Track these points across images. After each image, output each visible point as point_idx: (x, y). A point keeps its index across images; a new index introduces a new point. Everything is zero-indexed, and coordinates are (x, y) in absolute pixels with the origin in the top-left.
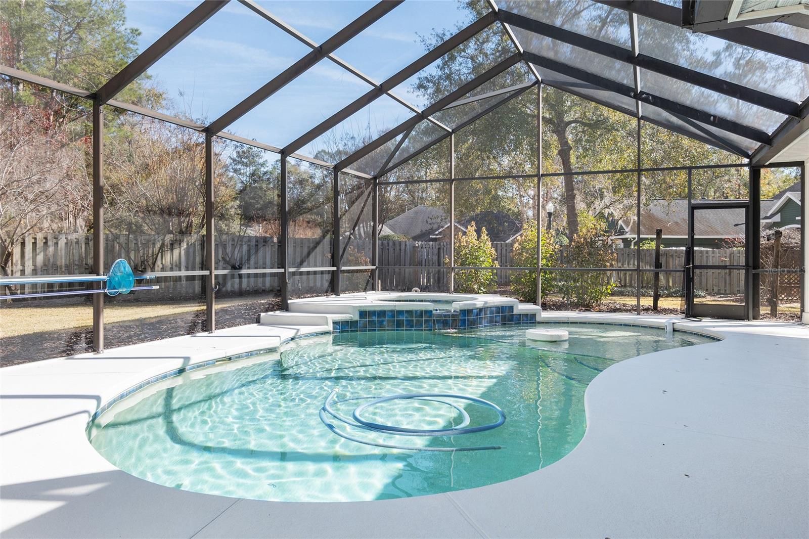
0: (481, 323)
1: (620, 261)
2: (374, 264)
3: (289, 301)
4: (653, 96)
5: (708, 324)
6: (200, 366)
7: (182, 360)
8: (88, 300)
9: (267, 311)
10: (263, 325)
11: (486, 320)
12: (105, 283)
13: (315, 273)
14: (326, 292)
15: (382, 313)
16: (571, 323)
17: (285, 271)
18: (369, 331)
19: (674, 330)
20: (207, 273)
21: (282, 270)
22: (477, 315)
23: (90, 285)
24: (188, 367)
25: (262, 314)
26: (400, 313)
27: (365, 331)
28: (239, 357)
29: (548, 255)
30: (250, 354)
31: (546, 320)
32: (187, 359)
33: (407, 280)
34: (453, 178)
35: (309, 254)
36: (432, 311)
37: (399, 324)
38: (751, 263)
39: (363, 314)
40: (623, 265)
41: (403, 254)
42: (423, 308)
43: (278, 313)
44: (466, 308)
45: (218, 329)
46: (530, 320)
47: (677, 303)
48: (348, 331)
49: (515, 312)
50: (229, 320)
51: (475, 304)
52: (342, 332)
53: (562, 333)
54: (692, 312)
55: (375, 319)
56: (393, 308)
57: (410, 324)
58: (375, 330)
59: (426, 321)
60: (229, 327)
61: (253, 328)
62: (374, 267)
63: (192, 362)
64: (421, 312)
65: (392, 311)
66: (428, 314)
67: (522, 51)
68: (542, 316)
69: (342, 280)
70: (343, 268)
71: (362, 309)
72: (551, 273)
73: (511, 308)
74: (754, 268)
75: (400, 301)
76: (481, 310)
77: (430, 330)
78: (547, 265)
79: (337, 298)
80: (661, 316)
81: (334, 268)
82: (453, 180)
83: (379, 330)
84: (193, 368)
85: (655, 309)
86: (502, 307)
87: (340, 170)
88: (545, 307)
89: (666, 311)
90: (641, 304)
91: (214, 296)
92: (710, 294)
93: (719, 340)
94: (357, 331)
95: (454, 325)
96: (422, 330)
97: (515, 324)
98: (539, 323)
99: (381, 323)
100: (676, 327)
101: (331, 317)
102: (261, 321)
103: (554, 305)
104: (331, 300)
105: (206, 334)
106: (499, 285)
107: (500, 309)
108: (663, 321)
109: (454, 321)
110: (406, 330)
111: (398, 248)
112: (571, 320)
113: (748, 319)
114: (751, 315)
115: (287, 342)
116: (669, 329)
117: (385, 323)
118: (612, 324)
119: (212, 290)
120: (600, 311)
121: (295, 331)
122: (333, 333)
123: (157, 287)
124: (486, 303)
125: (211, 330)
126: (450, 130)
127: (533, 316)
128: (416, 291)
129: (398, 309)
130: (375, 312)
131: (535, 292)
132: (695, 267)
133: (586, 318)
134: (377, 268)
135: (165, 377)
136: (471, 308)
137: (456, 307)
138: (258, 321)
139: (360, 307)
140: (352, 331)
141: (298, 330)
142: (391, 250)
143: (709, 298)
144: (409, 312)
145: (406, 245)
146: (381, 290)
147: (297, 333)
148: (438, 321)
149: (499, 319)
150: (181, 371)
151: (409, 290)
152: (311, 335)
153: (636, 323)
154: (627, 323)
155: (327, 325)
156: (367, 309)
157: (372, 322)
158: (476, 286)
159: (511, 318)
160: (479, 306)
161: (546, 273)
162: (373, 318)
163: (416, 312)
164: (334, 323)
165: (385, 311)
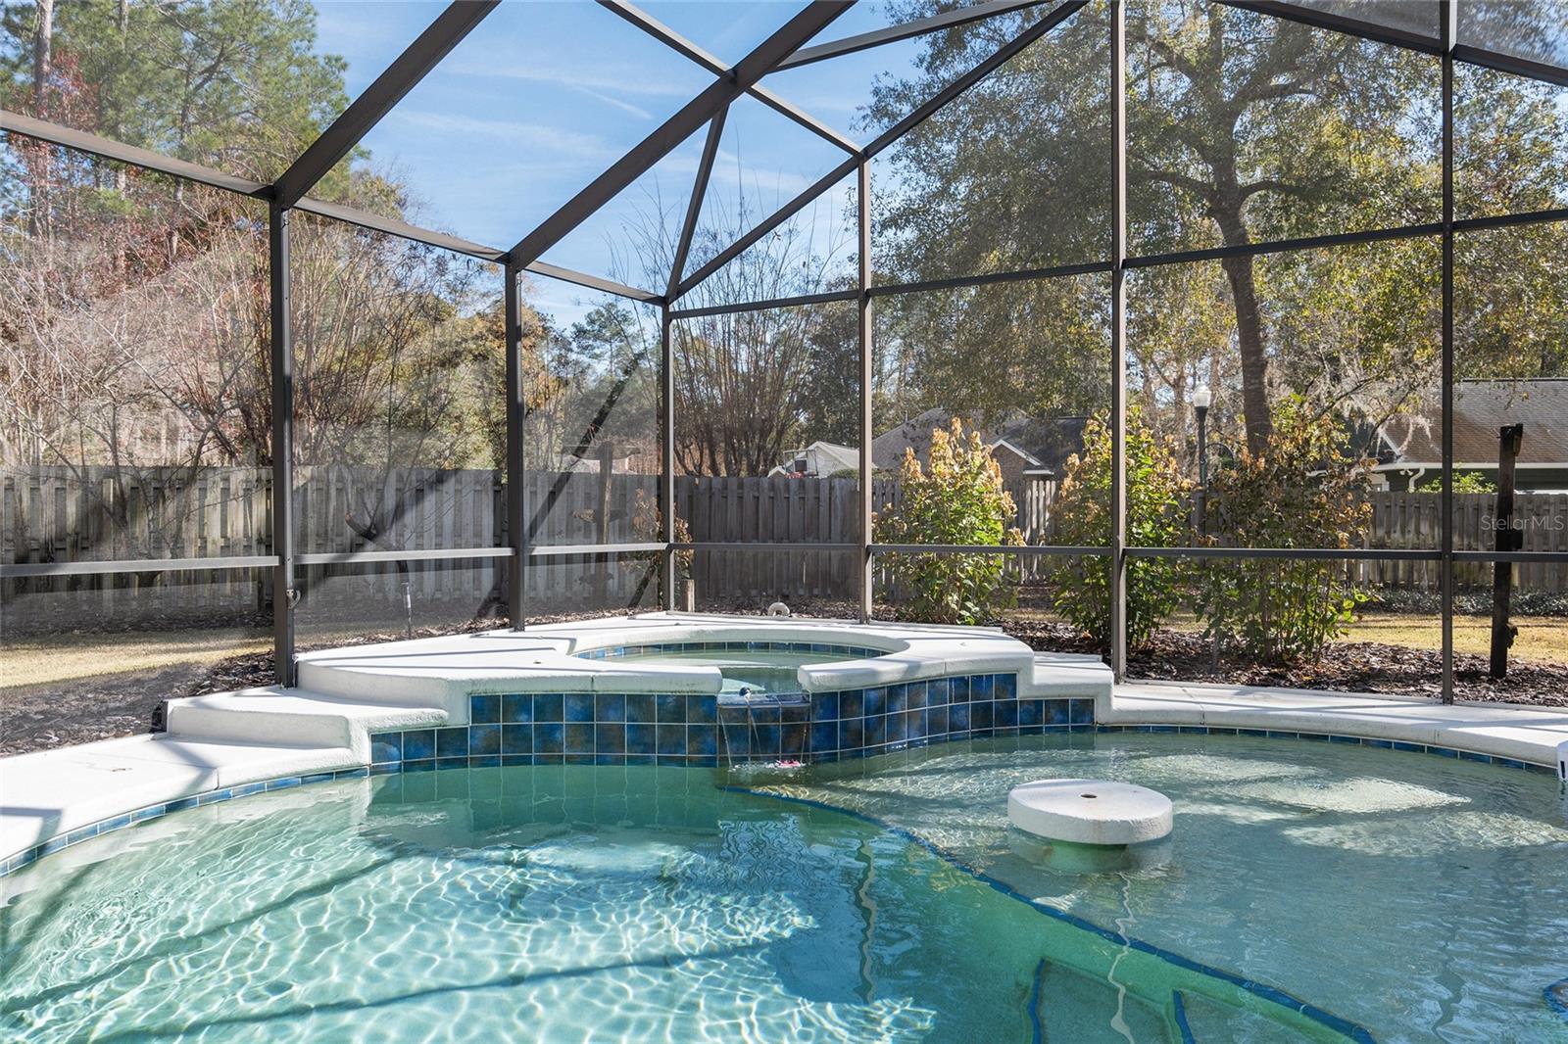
0: (894, 735)
1: (1381, 525)
2: (662, 536)
3: (300, 657)
9: (197, 690)
11: (917, 723)
15: (549, 704)
16: (1214, 732)
17: (283, 562)
18: (508, 762)
21: (273, 561)
22: (878, 709)
25: (174, 704)
26: (611, 701)
27: (493, 763)
29: (1162, 509)
31: (1132, 722)
34: (870, 286)
36: (714, 698)
37: (608, 741)
39: (485, 704)
40: (1388, 533)
42: (688, 690)
44: (838, 686)
46: (1074, 721)
48: (431, 765)
49: (1022, 693)
51: (874, 673)
52: (408, 767)
55: (530, 722)
57: (642, 741)
58: (526, 761)
59: (696, 732)
62: (663, 546)
64: (680, 700)
65: (584, 698)
66: (702, 709)
68: (1117, 704)
70: (540, 551)
71: (481, 690)
73: (1009, 681)
76: (894, 690)
77: (709, 763)
78: (1158, 541)
81: (506, 552)
82: (870, 293)
83: (540, 761)
85: (1502, 675)
86: (978, 679)
87: (529, 258)
88: (1142, 665)
89: (1540, 682)
94: (463, 763)
95: (794, 745)
96: (681, 762)
97: (1024, 732)
98: (1105, 729)
99: (547, 735)
101: (366, 718)
102: (171, 724)
103: (1171, 658)
107: (971, 685)
109: (790, 731)
110: (632, 761)
112: (1212, 722)
117: (562, 736)
120: (1318, 683)
122: (375, 771)
124: (914, 666)
126: (860, 149)
127: (1086, 707)
128: (778, 613)
129: (603, 689)
130: (526, 698)
131: (1109, 625)
134: (670, 548)
136: (855, 685)
137: (805, 682)
138: (155, 726)
139: (473, 682)
140: (446, 764)
148: (735, 733)
149: (966, 717)
152: (280, 785)
153: (1443, 741)
154: (1410, 737)
155: (348, 745)
156: (500, 690)
157: (516, 734)
158: (956, 597)
159: (1008, 713)
160: (886, 678)
161: (1152, 562)
162: (522, 720)
163: (663, 700)
164: (376, 738)
165: (559, 698)
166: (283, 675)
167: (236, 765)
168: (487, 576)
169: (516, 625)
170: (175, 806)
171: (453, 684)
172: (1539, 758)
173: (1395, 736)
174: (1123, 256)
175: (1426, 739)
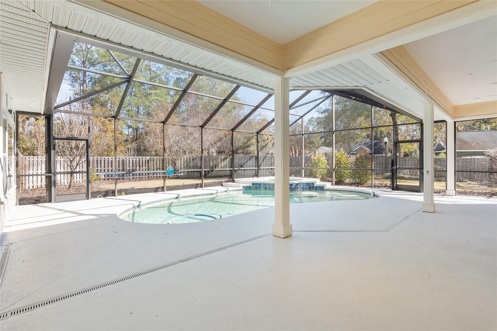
0: (297, 189)
3: (235, 179)
6: (184, 197)
7: (177, 195)
9: (226, 182)
10: (223, 187)
11: (301, 188)
13: (248, 170)
14: (253, 176)
17: (233, 169)
18: (256, 190)
19: (374, 195)
20: (201, 170)
25: (223, 183)
27: (254, 190)
28: (199, 195)
30: (203, 195)
31: (329, 189)
34: (303, 133)
37: (266, 188)
39: (253, 184)
43: (230, 183)
48: (248, 190)
49: (315, 185)
52: (246, 190)
58: (258, 190)
63: (180, 196)
65: (263, 184)
68: (327, 187)
69: (261, 172)
71: (253, 183)
73: (313, 184)
76: (298, 184)
81: (257, 168)
86: (309, 183)
91: (204, 178)
97: (315, 190)
98: (325, 190)
99: (260, 187)
101: (242, 185)
105: (201, 188)
108: (371, 191)
112: (339, 189)
113: (420, 192)
114: (421, 190)
115: (223, 192)
116: (372, 194)
119: (203, 175)
122: (243, 190)
123: (183, 174)
125: (203, 187)
126: (302, 116)
127: (323, 187)
130: (258, 183)
135: (171, 199)
136: (293, 183)
138: (222, 185)
140: (250, 190)
141: (228, 188)
149: (307, 188)
150: (177, 198)
152: (234, 190)
153: (363, 192)
155: (240, 187)
156: (255, 183)
157: (257, 187)
159: (313, 188)
162: (257, 186)
163: (272, 184)
164: (243, 187)
165: (261, 184)
166: (234, 181)
167: (230, 189)
168: (254, 171)
169: (258, 177)
170: (226, 191)
171: (250, 182)
172: (369, 193)
173: (359, 191)
174: (334, 130)
175: (361, 191)
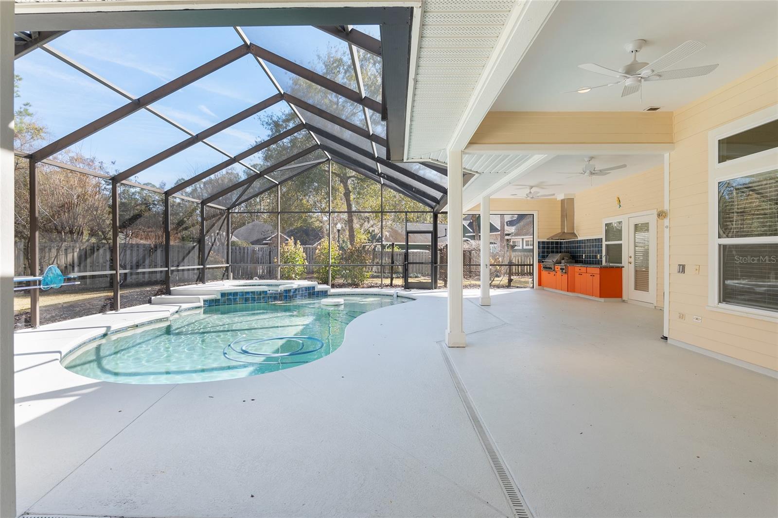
0: (296, 297)
2: (228, 263)
3: (171, 289)
4: (387, 176)
5: (414, 293)
6: (117, 331)
7: (105, 328)
8: (27, 293)
9: (155, 295)
10: (154, 304)
11: (299, 295)
12: (40, 281)
13: (188, 270)
14: (197, 281)
15: (235, 294)
16: (347, 295)
18: (227, 305)
19: (397, 296)
20: (114, 272)
21: (167, 269)
22: (294, 293)
23: (28, 283)
24: (109, 333)
25: (153, 298)
26: (247, 293)
27: (225, 305)
28: (143, 325)
29: (335, 257)
30: (150, 323)
31: (333, 294)
32: (109, 328)
33: (248, 272)
34: (279, 211)
35: (183, 259)
36: (267, 291)
37: (247, 300)
38: (434, 261)
39: (223, 295)
41: (246, 255)
42: (262, 290)
43: (163, 296)
44: (287, 289)
45: (122, 308)
46: (325, 294)
47: (399, 282)
48: (213, 306)
49: (316, 290)
50: (129, 302)
51: (292, 287)
52: (210, 306)
53: (341, 300)
54: (407, 286)
55: (232, 297)
56: (243, 291)
57: (253, 299)
58: (231, 304)
59: (263, 297)
60: (129, 307)
61: (147, 307)
62: (228, 265)
63: (112, 329)
64: (260, 292)
65: (242, 292)
66: (264, 294)
67: (319, 143)
68: (331, 291)
70: (208, 266)
71: (223, 292)
72: (337, 267)
73: (314, 288)
74: (435, 264)
75: (246, 286)
76: (296, 289)
77: (266, 302)
78: (335, 263)
79: (204, 285)
80: (394, 289)
81: (202, 267)
82: (279, 213)
83: (233, 304)
84: (113, 333)
85: (391, 285)
86: (309, 287)
87: (205, 204)
88: (333, 286)
89: (396, 286)
90: (383, 283)
91: (119, 287)
92: (423, 276)
93: (414, 300)
94: (219, 305)
95: (281, 298)
96: (261, 303)
97: (316, 296)
98: (329, 295)
99: (235, 300)
100: (398, 294)
101: (202, 298)
102: (152, 302)
103: (338, 285)
104: (200, 287)
105: (113, 312)
106: (308, 274)
107: (308, 289)
108: (392, 291)
109: (280, 296)
110: (251, 303)
111: (242, 251)
112: (347, 293)
113: (432, 289)
114: (434, 287)
115: (173, 314)
116: (395, 296)
117: (238, 300)
118: (368, 295)
119: (118, 283)
120: (363, 287)
121: (179, 307)
122: (204, 307)
123: (79, 283)
124: (299, 285)
125: (117, 309)
126: (278, 183)
127: (326, 292)
128: (256, 279)
129: (245, 291)
130: (231, 293)
131: (328, 278)
132: (408, 263)
133: (355, 291)
134: (230, 265)
135: (95, 339)
136: (290, 288)
137: (281, 288)
138: (150, 302)
139: (221, 290)
140: (216, 305)
141: (180, 306)
142: (238, 252)
143: (422, 278)
144: (253, 293)
145: (248, 249)
146: (233, 279)
147: (180, 308)
148: (271, 297)
149: (307, 294)
150: (105, 335)
151: (252, 279)
152: (189, 309)
153: (380, 293)
154: (375, 293)
155: (200, 302)
156: (226, 292)
157: (229, 300)
158: (294, 275)
159: (313, 294)
160: (294, 288)
161: (334, 267)
162: (230, 297)
163: (257, 292)
164: (204, 301)
165: (237, 293)
166: (169, 292)
169: (203, 282)
171: (217, 291)
173: (373, 293)
174: (331, 211)
175: (377, 293)
